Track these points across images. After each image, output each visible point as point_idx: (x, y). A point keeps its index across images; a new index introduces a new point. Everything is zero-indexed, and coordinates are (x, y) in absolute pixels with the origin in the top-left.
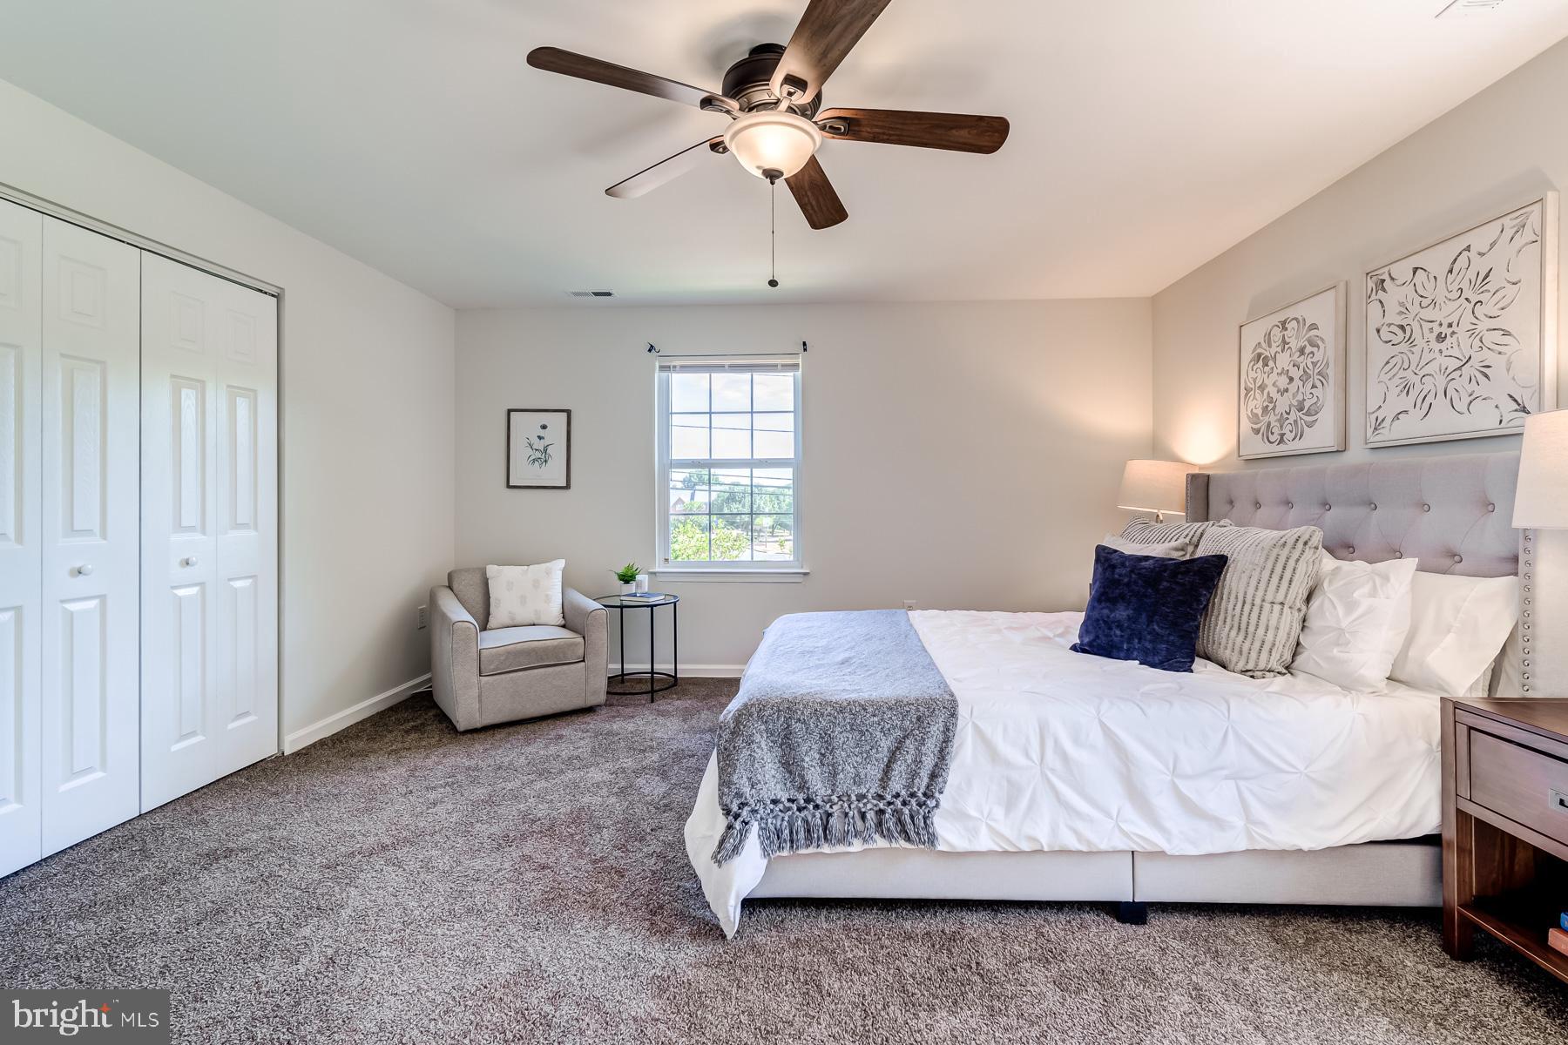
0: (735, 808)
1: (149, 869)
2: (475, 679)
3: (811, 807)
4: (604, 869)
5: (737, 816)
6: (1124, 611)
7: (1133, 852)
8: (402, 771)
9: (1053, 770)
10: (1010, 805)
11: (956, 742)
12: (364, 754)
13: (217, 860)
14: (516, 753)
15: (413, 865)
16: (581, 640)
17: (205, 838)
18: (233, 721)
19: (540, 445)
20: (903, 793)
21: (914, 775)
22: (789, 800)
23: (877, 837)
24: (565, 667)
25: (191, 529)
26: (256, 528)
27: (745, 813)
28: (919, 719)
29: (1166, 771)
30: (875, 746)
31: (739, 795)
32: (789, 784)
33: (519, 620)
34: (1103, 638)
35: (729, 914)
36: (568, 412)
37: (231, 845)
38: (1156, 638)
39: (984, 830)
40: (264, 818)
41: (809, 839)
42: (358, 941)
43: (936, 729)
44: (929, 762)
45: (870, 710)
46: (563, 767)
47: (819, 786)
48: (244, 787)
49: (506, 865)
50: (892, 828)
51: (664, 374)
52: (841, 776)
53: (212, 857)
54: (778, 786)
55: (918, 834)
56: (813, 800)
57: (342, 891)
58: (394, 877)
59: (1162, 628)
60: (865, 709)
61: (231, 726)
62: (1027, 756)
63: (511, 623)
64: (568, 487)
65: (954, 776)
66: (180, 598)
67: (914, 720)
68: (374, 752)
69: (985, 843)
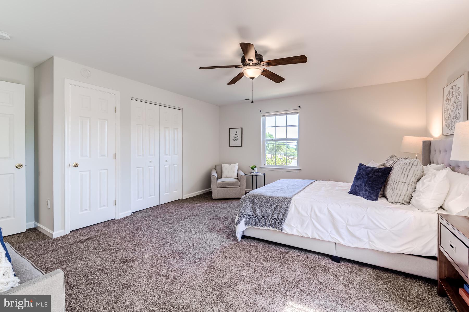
0: (240, 215)
1: (158, 212)
2: (216, 188)
3: (256, 218)
4: (224, 226)
5: (240, 216)
6: (359, 182)
7: (336, 243)
8: (200, 205)
9: (313, 218)
10: (302, 225)
11: (290, 208)
12: (195, 201)
13: (167, 213)
14: (221, 205)
15: (194, 219)
16: (239, 182)
17: (166, 210)
18: (174, 191)
19: (236, 136)
20: (276, 218)
21: (279, 214)
22: (252, 215)
23: (270, 227)
24: (235, 188)
25: (167, 155)
26: (178, 155)
27: (242, 216)
28: (282, 202)
29: (344, 223)
30: (271, 206)
31: (241, 212)
32: (253, 212)
33: (228, 177)
34: (354, 190)
35: (239, 237)
36: (242, 128)
37: (170, 211)
38: (366, 190)
39: (295, 230)
40: (176, 208)
41: (255, 225)
42: (180, 228)
43: (285, 204)
44: (283, 212)
45: (271, 198)
46: (229, 208)
47: (258, 214)
48: (175, 203)
49: (208, 222)
50: (273, 225)
51: (264, 117)
52: (263, 212)
53: (167, 212)
54: (250, 212)
55: (279, 227)
56: (257, 216)
57: (182, 221)
58: (190, 221)
59: (368, 188)
60: (270, 198)
61: (174, 192)
62: (307, 214)
63: (226, 177)
64: (242, 146)
65: (289, 216)
66: (165, 167)
67: (281, 202)
68: (197, 201)
69: (295, 232)
